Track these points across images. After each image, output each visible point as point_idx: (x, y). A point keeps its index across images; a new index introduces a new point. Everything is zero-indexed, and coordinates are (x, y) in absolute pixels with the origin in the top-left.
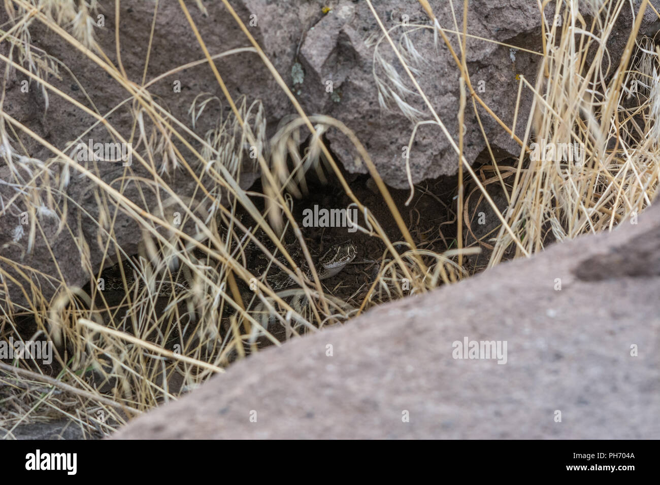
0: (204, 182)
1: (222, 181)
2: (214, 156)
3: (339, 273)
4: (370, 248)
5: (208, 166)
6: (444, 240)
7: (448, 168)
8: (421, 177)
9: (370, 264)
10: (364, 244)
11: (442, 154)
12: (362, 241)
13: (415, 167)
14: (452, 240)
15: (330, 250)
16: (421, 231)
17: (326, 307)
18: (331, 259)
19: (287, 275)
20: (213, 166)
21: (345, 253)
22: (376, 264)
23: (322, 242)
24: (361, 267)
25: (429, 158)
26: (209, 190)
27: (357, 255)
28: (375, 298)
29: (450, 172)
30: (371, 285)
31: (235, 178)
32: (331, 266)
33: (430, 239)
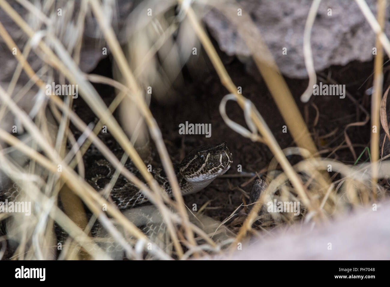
0: (30, 60)
1: (53, 61)
2: (44, 27)
3: (206, 189)
4: (249, 156)
5: (35, 39)
6: (352, 149)
7: (361, 49)
8: (324, 62)
9: (249, 178)
10: (240, 150)
11: (353, 31)
12: (238, 147)
13: (317, 48)
14: (362, 149)
15: (196, 157)
16: (320, 135)
17: (190, 236)
18: (197, 170)
19: (137, 189)
20: (43, 39)
21: (216, 162)
22: (257, 178)
23: (184, 146)
24: (237, 182)
25: (336, 36)
26: (36, 71)
27: (232, 165)
28: (257, 225)
29: (364, 57)
30: (251, 207)
31: (72, 55)
32: (196, 179)
33: (332, 146)
